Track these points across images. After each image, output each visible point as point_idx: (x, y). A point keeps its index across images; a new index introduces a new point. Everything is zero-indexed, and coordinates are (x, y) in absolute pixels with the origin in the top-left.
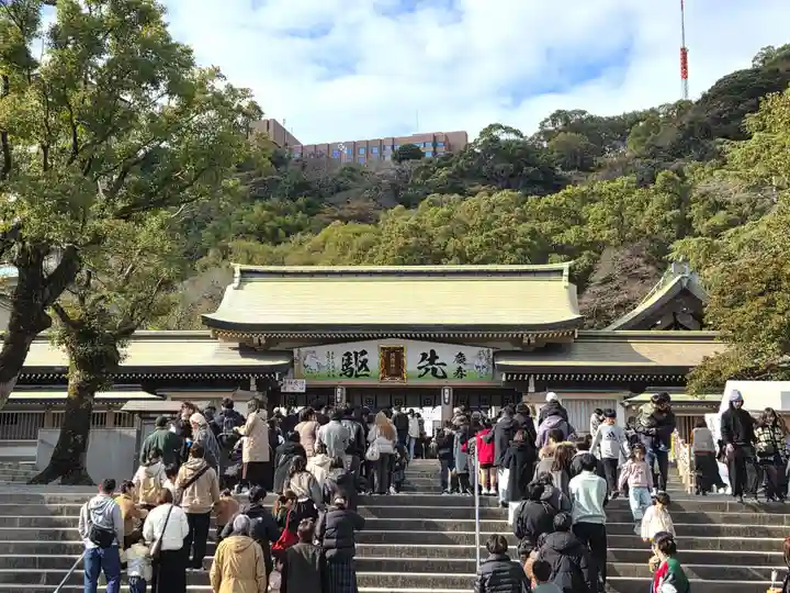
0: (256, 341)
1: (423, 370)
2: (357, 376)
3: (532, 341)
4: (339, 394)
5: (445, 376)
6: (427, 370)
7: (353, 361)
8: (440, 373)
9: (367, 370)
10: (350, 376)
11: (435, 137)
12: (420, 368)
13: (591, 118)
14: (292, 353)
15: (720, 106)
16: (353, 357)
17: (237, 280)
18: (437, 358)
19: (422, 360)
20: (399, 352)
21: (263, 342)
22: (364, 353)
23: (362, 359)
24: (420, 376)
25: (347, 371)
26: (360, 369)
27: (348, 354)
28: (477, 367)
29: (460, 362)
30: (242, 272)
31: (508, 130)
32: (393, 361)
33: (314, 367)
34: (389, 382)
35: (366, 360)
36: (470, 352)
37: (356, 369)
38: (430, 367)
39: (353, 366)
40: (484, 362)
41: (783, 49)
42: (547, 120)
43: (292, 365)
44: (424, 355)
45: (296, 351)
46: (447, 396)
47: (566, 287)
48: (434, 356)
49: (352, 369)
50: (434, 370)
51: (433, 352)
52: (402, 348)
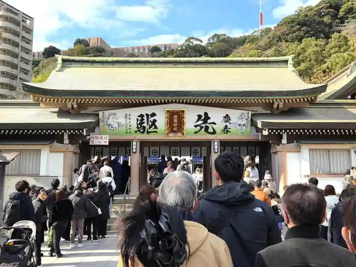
0: (69, 106)
1: (199, 128)
2: (148, 133)
3: (281, 106)
4: (135, 146)
5: (214, 132)
6: (202, 128)
7: (145, 121)
8: (211, 130)
9: (156, 127)
10: (143, 133)
11: (165, 46)
12: (196, 126)
13: (228, 37)
14: (98, 115)
15: (285, 29)
16: (145, 118)
17: (59, 66)
18: (210, 118)
19: (198, 121)
20: (180, 115)
21: (75, 106)
22: (153, 115)
23: (152, 119)
24: (196, 132)
25: (141, 128)
26: (150, 127)
27: (142, 116)
28: (239, 125)
29: (227, 121)
30: (64, 61)
31: (197, 39)
32: (176, 121)
33: (115, 125)
34: (173, 137)
35: (155, 121)
36: (234, 114)
37: (147, 127)
38: (204, 125)
39: (145, 125)
40: (244, 122)
41: (307, 7)
42: (210, 38)
43: (97, 124)
44: (200, 117)
45: (101, 113)
46: (216, 147)
47: (293, 71)
48: (207, 117)
49: (144, 127)
50: (207, 128)
51: (206, 114)
52: (183, 111)
